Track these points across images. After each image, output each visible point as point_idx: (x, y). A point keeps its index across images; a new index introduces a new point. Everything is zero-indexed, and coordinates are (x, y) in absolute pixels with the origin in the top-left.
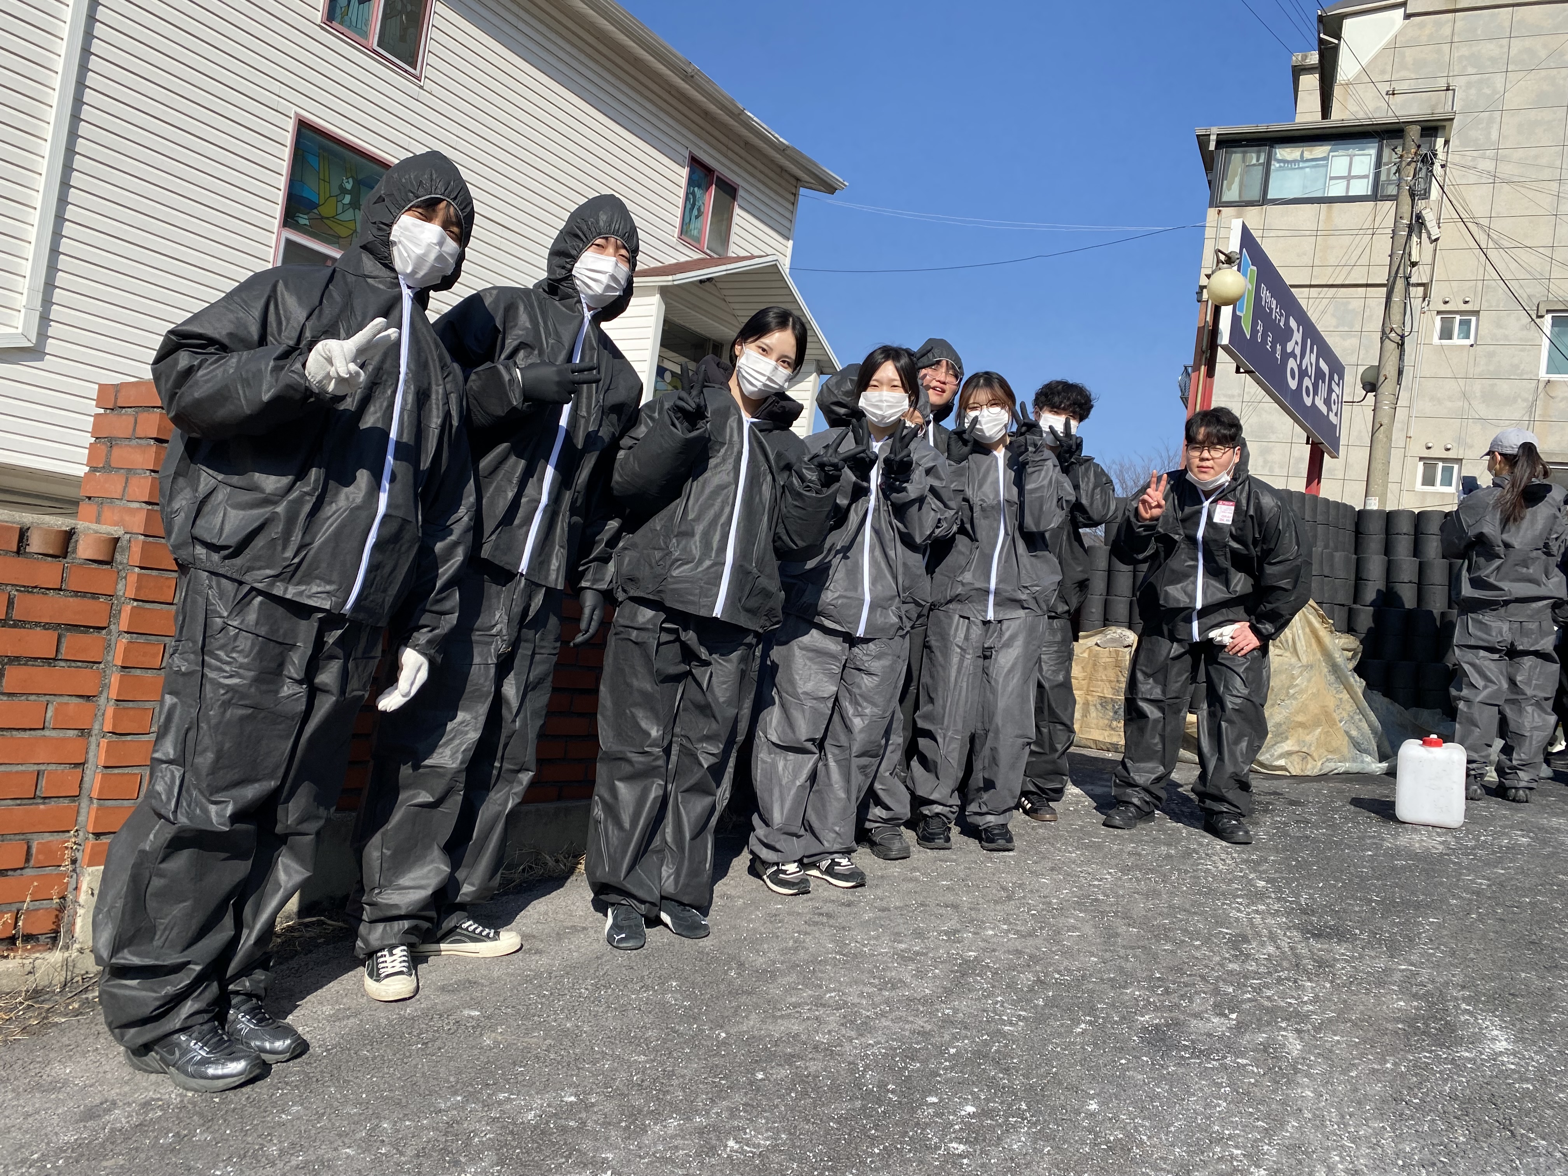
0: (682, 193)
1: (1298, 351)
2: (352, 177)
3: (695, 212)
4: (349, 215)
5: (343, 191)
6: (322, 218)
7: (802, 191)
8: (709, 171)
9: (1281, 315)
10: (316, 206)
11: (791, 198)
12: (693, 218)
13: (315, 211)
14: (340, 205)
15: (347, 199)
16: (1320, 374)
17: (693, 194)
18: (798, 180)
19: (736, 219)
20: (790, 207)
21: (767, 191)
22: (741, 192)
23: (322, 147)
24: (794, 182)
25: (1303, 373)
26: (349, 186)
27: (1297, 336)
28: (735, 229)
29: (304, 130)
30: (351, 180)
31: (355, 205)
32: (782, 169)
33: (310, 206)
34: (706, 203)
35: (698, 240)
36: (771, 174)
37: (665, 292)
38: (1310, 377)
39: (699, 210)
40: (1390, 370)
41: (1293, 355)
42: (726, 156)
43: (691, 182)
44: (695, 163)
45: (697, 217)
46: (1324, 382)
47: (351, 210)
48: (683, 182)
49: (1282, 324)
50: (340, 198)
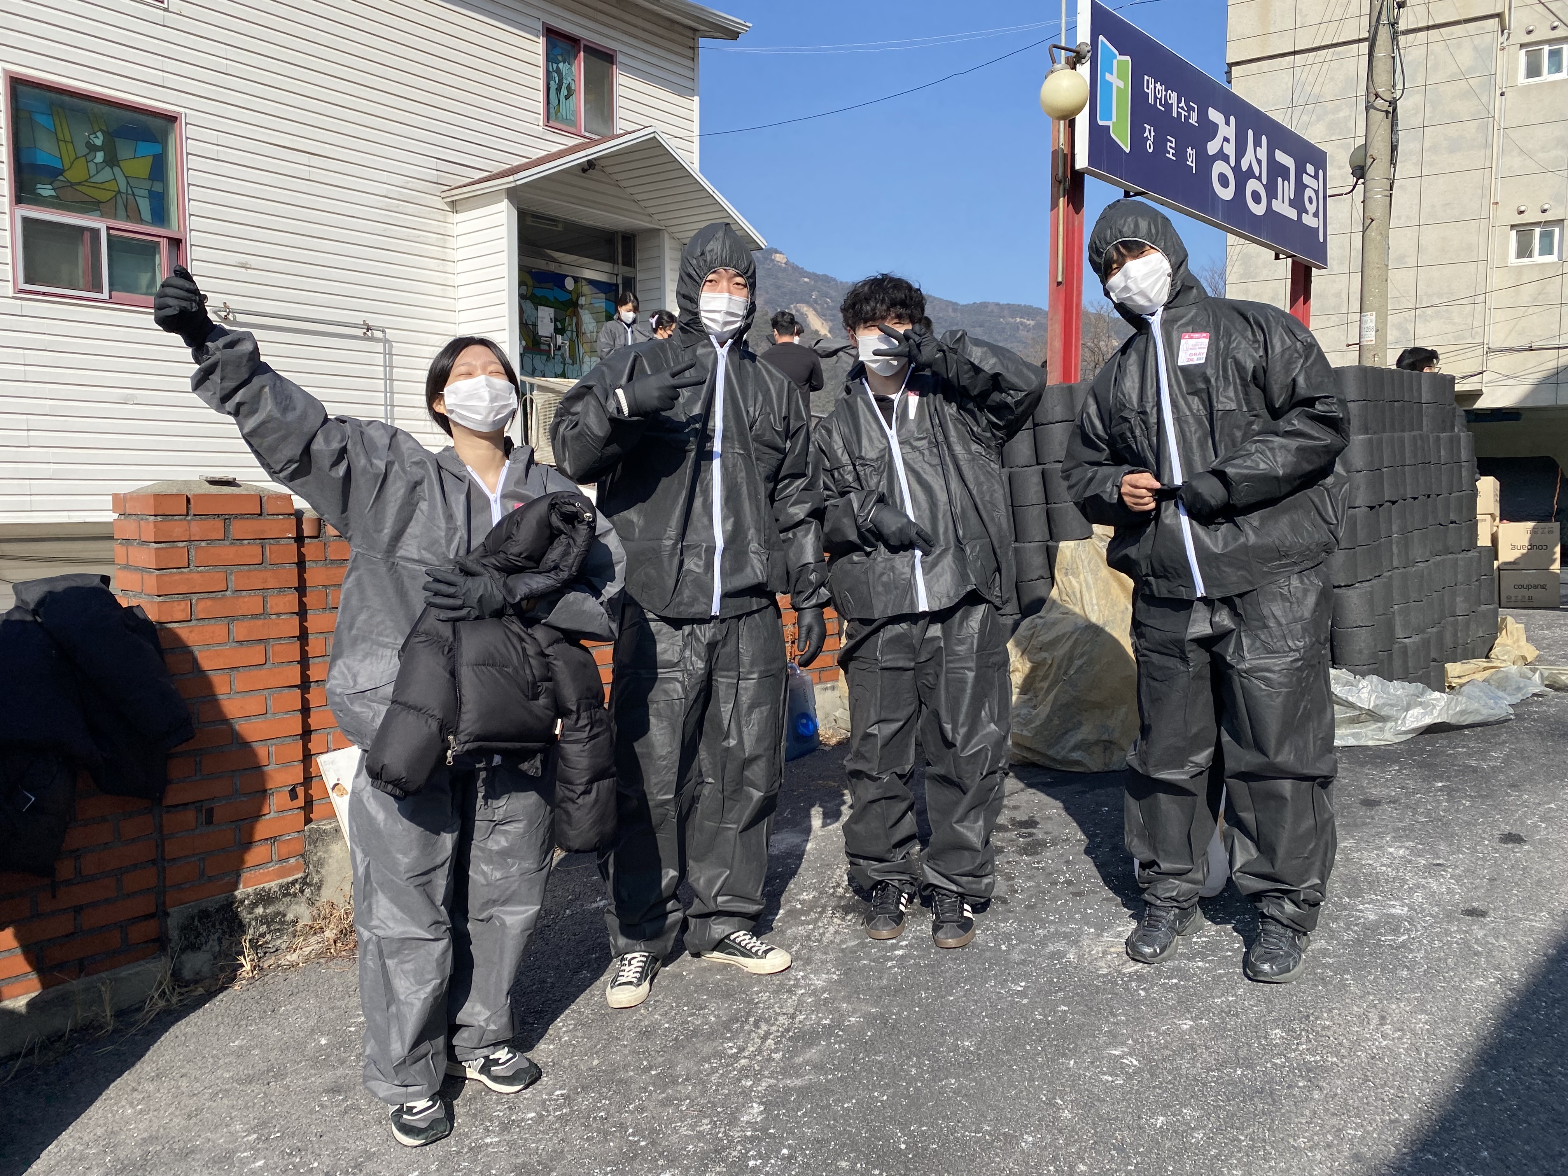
0: (541, 73)
1: (1230, 149)
2: (101, 130)
3: (564, 92)
4: (106, 174)
5: (93, 148)
6: (72, 185)
7: (702, 42)
8: (573, 42)
9: (1190, 109)
10: (61, 172)
11: (689, 53)
12: (562, 99)
13: (61, 178)
14: (92, 166)
15: (100, 157)
16: (1277, 171)
17: (558, 71)
18: (695, 30)
19: (618, 90)
20: (689, 63)
21: (656, 50)
22: (620, 58)
23: (52, 104)
24: (690, 33)
25: (1243, 177)
26: (99, 142)
27: (1227, 130)
28: (618, 101)
29: (20, 88)
30: (99, 134)
31: (112, 161)
32: (673, 21)
33: (53, 174)
34: (576, 79)
35: (574, 123)
36: (660, 31)
37: (512, 194)
38: (1259, 179)
39: (569, 88)
40: (1380, 149)
41: (1222, 156)
42: (596, 21)
43: (550, 58)
44: (552, 34)
45: (567, 98)
46: (1286, 178)
47: (108, 168)
48: (541, 60)
49: (1193, 120)
50: (89, 158)
